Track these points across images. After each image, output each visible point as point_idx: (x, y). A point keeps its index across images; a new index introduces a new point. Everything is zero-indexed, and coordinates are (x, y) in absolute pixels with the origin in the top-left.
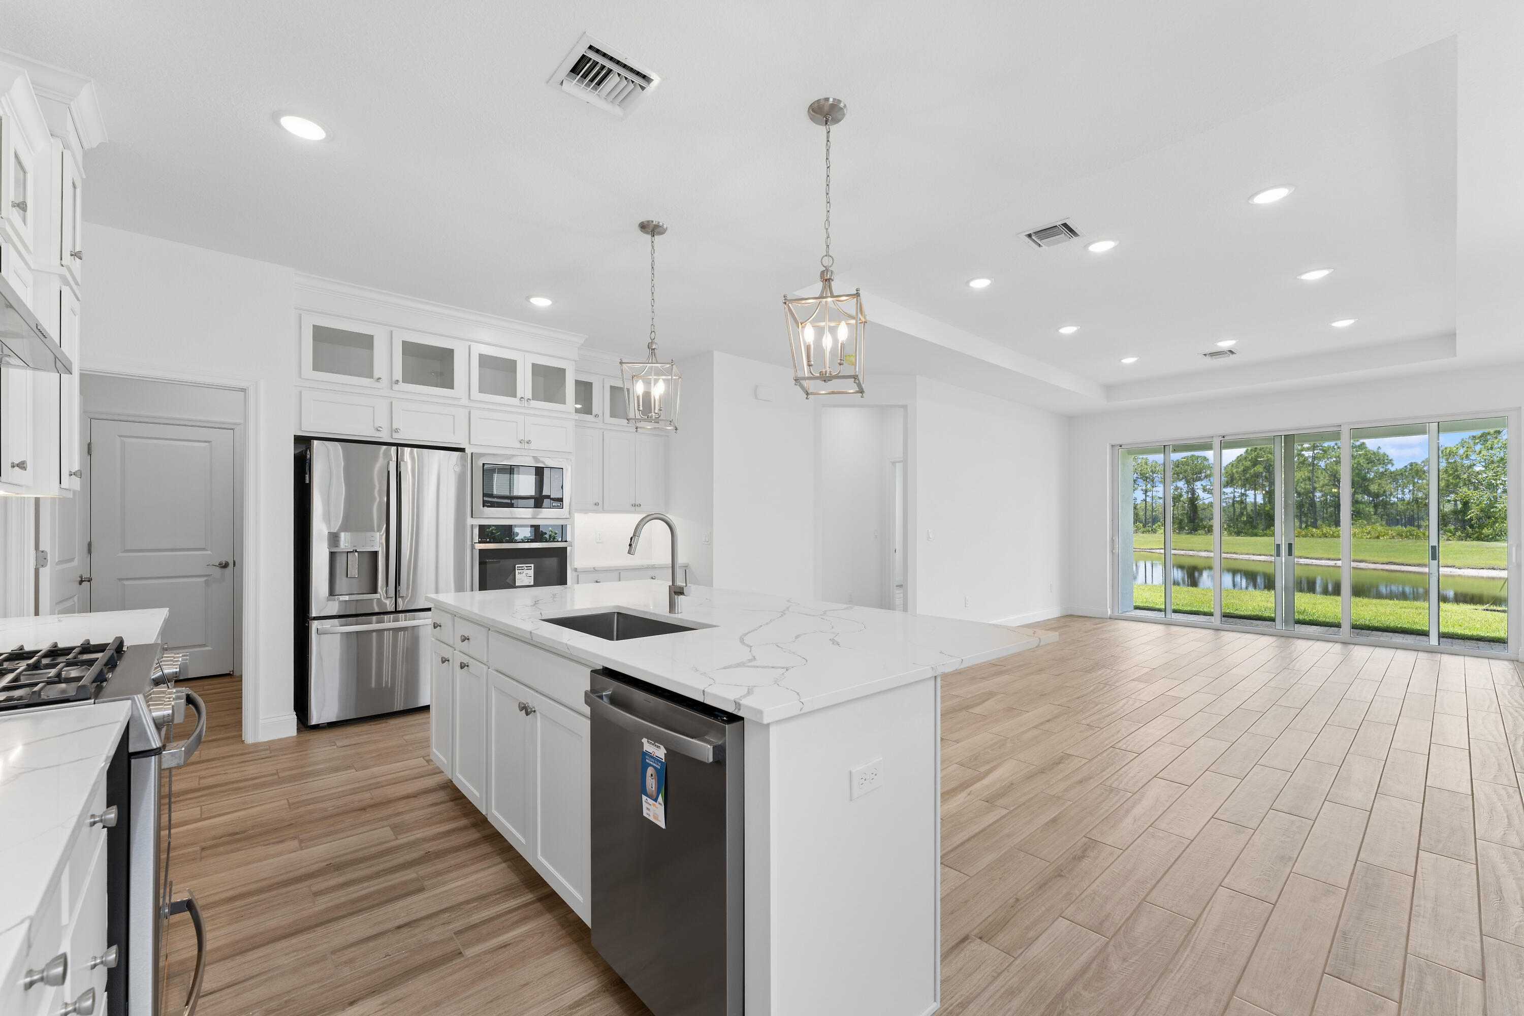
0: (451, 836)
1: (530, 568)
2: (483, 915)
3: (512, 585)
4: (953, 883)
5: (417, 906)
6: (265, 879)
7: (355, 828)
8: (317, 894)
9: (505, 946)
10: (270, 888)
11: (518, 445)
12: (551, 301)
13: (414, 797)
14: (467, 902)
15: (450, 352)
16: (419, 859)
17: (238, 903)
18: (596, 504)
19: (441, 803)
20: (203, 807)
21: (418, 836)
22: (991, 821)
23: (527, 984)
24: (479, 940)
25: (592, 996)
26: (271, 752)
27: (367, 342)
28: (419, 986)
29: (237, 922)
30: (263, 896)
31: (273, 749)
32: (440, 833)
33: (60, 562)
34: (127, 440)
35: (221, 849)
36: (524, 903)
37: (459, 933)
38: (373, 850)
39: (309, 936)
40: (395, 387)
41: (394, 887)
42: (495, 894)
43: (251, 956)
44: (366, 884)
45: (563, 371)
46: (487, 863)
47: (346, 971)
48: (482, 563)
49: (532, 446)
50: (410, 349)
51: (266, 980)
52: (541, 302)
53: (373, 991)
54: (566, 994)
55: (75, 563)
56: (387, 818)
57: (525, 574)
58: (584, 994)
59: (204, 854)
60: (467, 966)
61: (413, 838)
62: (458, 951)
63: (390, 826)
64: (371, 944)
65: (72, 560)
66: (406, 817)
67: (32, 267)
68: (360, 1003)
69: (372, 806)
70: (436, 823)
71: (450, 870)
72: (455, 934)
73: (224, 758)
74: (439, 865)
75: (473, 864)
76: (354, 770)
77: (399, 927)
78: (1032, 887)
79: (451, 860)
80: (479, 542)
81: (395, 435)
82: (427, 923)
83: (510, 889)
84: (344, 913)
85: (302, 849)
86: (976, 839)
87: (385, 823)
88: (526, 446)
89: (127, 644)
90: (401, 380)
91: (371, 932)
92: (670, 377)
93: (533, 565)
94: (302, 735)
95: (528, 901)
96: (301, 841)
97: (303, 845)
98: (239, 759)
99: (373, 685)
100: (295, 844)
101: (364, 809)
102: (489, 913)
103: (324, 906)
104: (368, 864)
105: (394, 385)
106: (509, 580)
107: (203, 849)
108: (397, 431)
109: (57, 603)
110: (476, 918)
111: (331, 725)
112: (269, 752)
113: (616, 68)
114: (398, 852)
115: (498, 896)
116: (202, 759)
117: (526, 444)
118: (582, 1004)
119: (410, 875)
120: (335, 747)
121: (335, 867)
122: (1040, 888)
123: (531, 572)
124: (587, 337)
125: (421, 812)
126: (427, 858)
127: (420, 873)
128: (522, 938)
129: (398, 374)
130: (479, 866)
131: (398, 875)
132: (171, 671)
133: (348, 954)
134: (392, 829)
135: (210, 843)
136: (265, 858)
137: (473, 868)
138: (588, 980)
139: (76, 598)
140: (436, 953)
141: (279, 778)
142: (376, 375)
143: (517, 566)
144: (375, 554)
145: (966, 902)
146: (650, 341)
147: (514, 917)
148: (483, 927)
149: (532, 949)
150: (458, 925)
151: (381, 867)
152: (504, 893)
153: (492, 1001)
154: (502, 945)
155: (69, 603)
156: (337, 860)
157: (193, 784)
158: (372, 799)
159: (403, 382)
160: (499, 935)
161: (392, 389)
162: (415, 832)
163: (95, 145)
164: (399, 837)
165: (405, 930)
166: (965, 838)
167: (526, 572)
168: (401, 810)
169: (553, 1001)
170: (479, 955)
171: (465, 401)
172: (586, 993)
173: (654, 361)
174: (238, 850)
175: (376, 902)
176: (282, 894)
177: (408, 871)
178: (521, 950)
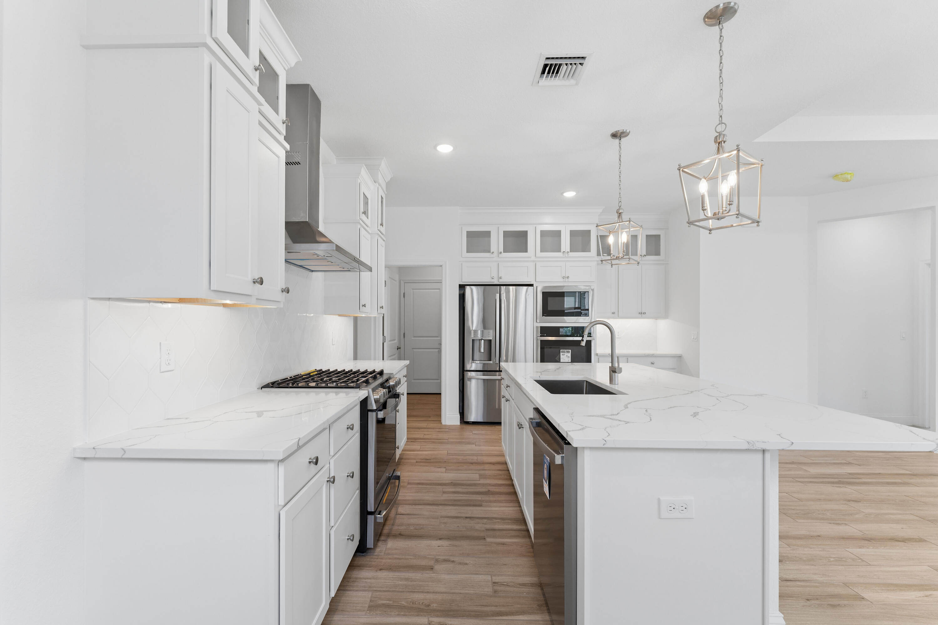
0: (501, 487)
1: (569, 352)
2: (500, 527)
3: (558, 361)
5: (476, 511)
6: (430, 480)
7: (466, 471)
8: (444, 492)
9: (504, 544)
10: (430, 484)
11: (562, 280)
12: (575, 192)
13: (493, 464)
14: (496, 518)
15: (526, 232)
16: (485, 492)
17: (420, 486)
18: (613, 313)
19: (503, 470)
20: (422, 446)
21: (488, 482)
23: (505, 565)
24: (494, 537)
25: (532, 585)
26: (449, 430)
27: (487, 234)
28: (464, 544)
29: (418, 493)
30: (427, 486)
31: (450, 428)
32: (497, 484)
33: (390, 341)
34: (415, 290)
35: (422, 464)
36: (520, 529)
37: (488, 530)
38: (469, 482)
39: (436, 507)
40: (500, 255)
41: (471, 500)
42: (509, 520)
43: (417, 507)
44: (462, 495)
45: (589, 232)
46: (511, 504)
47: (443, 526)
48: (542, 348)
49: (570, 280)
50: (507, 234)
51: (418, 518)
52: (570, 194)
53: (448, 538)
54: (520, 578)
55: (396, 341)
56: (479, 470)
57: (566, 356)
58: (529, 582)
59: (416, 464)
60: (485, 545)
61: (486, 482)
62: (484, 538)
63: (479, 474)
64: (455, 520)
65: (395, 340)
66: (487, 472)
67: (370, 232)
68: (443, 540)
69: (476, 463)
70: (498, 479)
71: (495, 501)
72: (486, 530)
73: (433, 428)
74: (491, 498)
75: (505, 503)
76: (475, 445)
77: (466, 518)
79: (497, 498)
80: (541, 336)
81: (500, 280)
82: (477, 520)
83: (516, 520)
84: (450, 504)
85: (446, 472)
87: (477, 472)
88: (567, 280)
89: (385, 372)
90: (502, 251)
91: (456, 515)
92: (628, 230)
93: (570, 351)
94: (462, 425)
95: (522, 529)
96: (446, 470)
97: (447, 471)
98: (437, 430)
99: (497, 407)
100: (444, 470)
101: (472, 463)
102: (503, 527)
103: (445, 498)
104: (465, 487)
105: (499, 254)
106: (557, 359)
107: (417, 462)
108: (501, 278)
109: (389, 357)
110: (497, 527)
111: (474, 423)
112: (448, 429)
113: (563, 62)
114: (478, 486)
115: (510, 521)
116: (427, 427)
117: (566, 279)
118: (526, 586)
119: (478, 497)
120: (472, 433)
121: (454, 484)
123: (569, 355)
124: (604, 207)
125: (494, 472)
126: (488, 493)
127: (483, 498)
128: (512, 544)
129: (501, 249)
130: (508, 504)
131: (474, 496)
132: (392, 384)
133: (446, 520)
134: (479, 476)
135: (419, 460)
136: (433, 472)
137: (504, 504)
138: (534, 577)
139: (396, 355)
140: (476, 534)
141: (448, 441)
142: (492, 251)
143: (561, 350)
144: (491, 340)
146: (618, 208)
147: (514, 533)
148: (498, 532)
149: (515, 551)
150: (488, 526)
151: (470, 490)
152: (513, 521)
153: (489, 564)
154: (503, 543)
155: (394, 357)
156: (456, 481)
157: (422, 437)
158: (477, 460)
159: (504, 252)
160: (503, 538)
161: (498, 257)
162: (488, 480)
163: (389, 180)
164: (481, 480)
165: (468, 520)
167: (566, 354)
168: (485, 468)
169: (513, 577)
170: (491, 543)
171: (533, 258)
172: (530, 582)
173: (621, 221)
174: (427, 466)
175: (462, 504)
176: (433, 488)
177: (477, 496)
178: (509, 549)
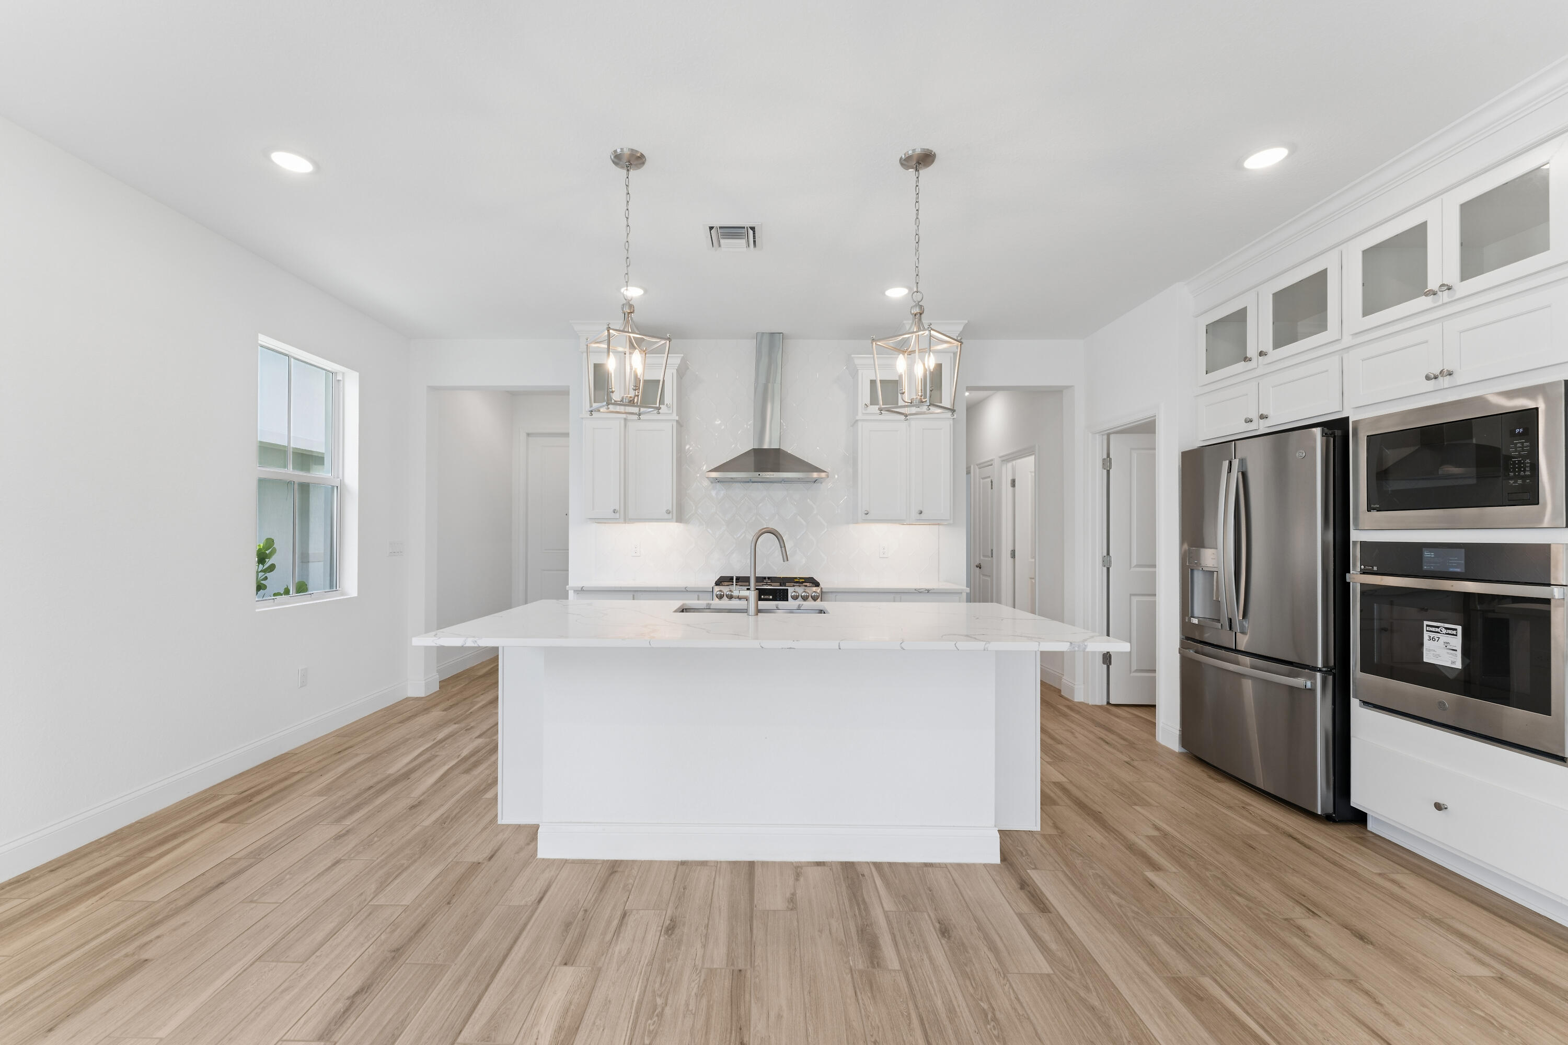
1: (1454, 632)
4: (513, 891)
11: (1429, 387)
15: (1326, 275)
22: (485, 999)
40: (1265, 360)
49: (1458, 380)
78: (433, 922)
80: (1361, 572)
81: (1265, 423)
86: (502, 955)
88: (1446, 382)
90: (1270, 348)
93: (1462, 629)
108: (1265, 417)
117: (1445, 379)
122: (424, 925)
129: (1267, 344)
142: (1248, 355)
143: (1426, 623)
145: (496, 882)
159: (1274, 348)
166: (516, 948)
167: (1444, 638)
